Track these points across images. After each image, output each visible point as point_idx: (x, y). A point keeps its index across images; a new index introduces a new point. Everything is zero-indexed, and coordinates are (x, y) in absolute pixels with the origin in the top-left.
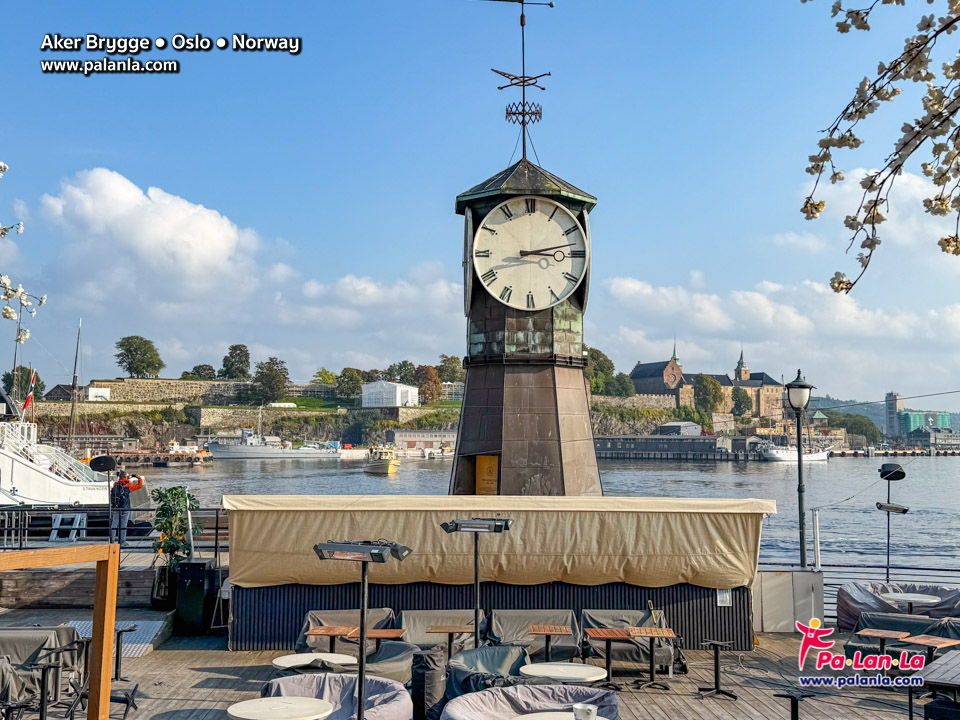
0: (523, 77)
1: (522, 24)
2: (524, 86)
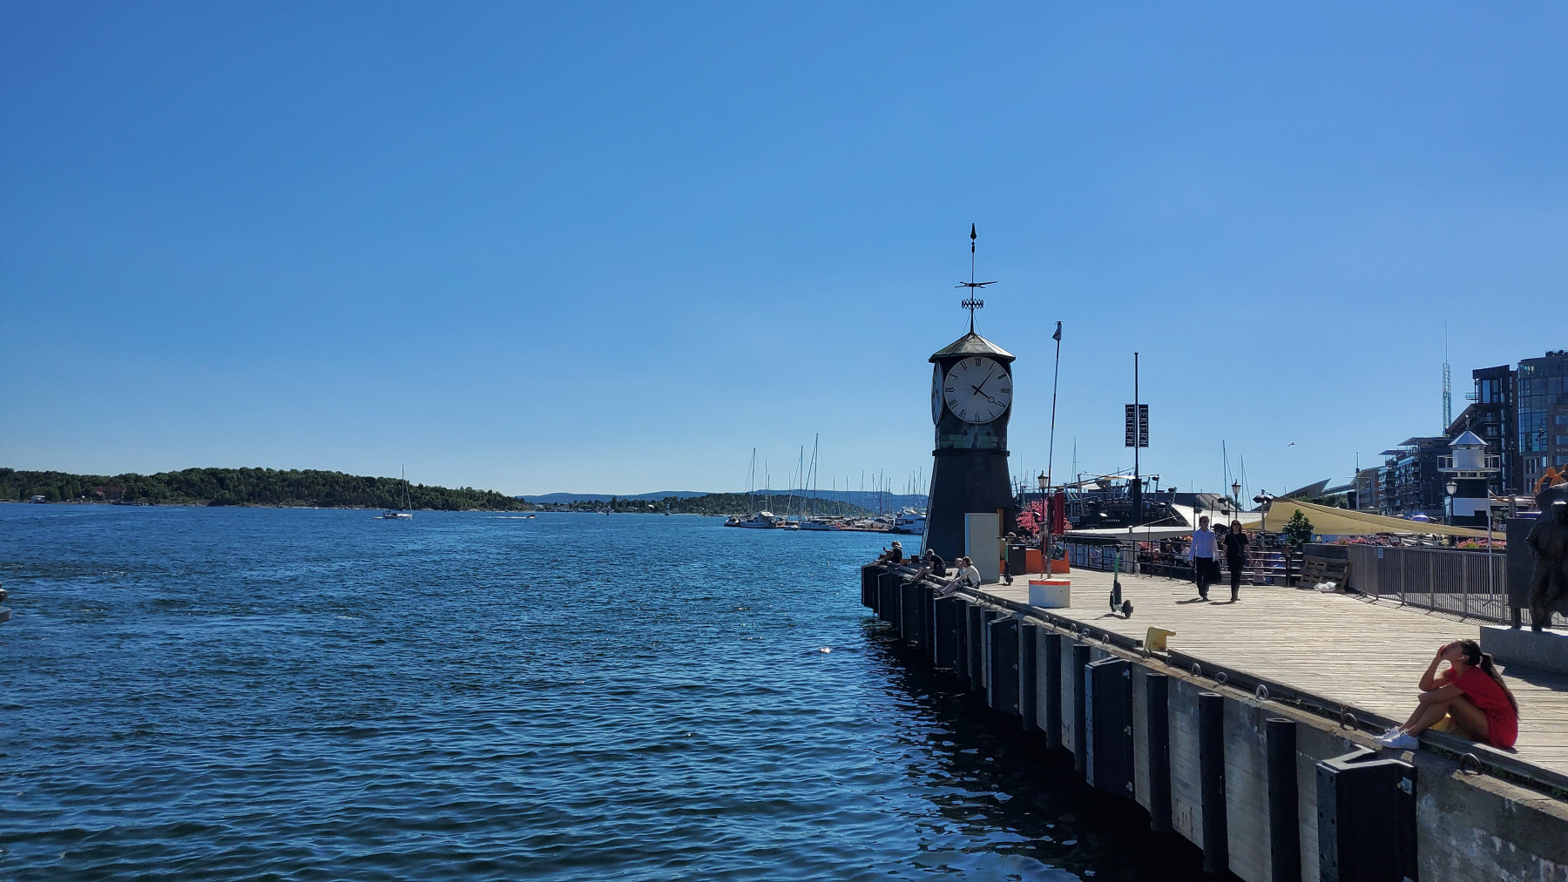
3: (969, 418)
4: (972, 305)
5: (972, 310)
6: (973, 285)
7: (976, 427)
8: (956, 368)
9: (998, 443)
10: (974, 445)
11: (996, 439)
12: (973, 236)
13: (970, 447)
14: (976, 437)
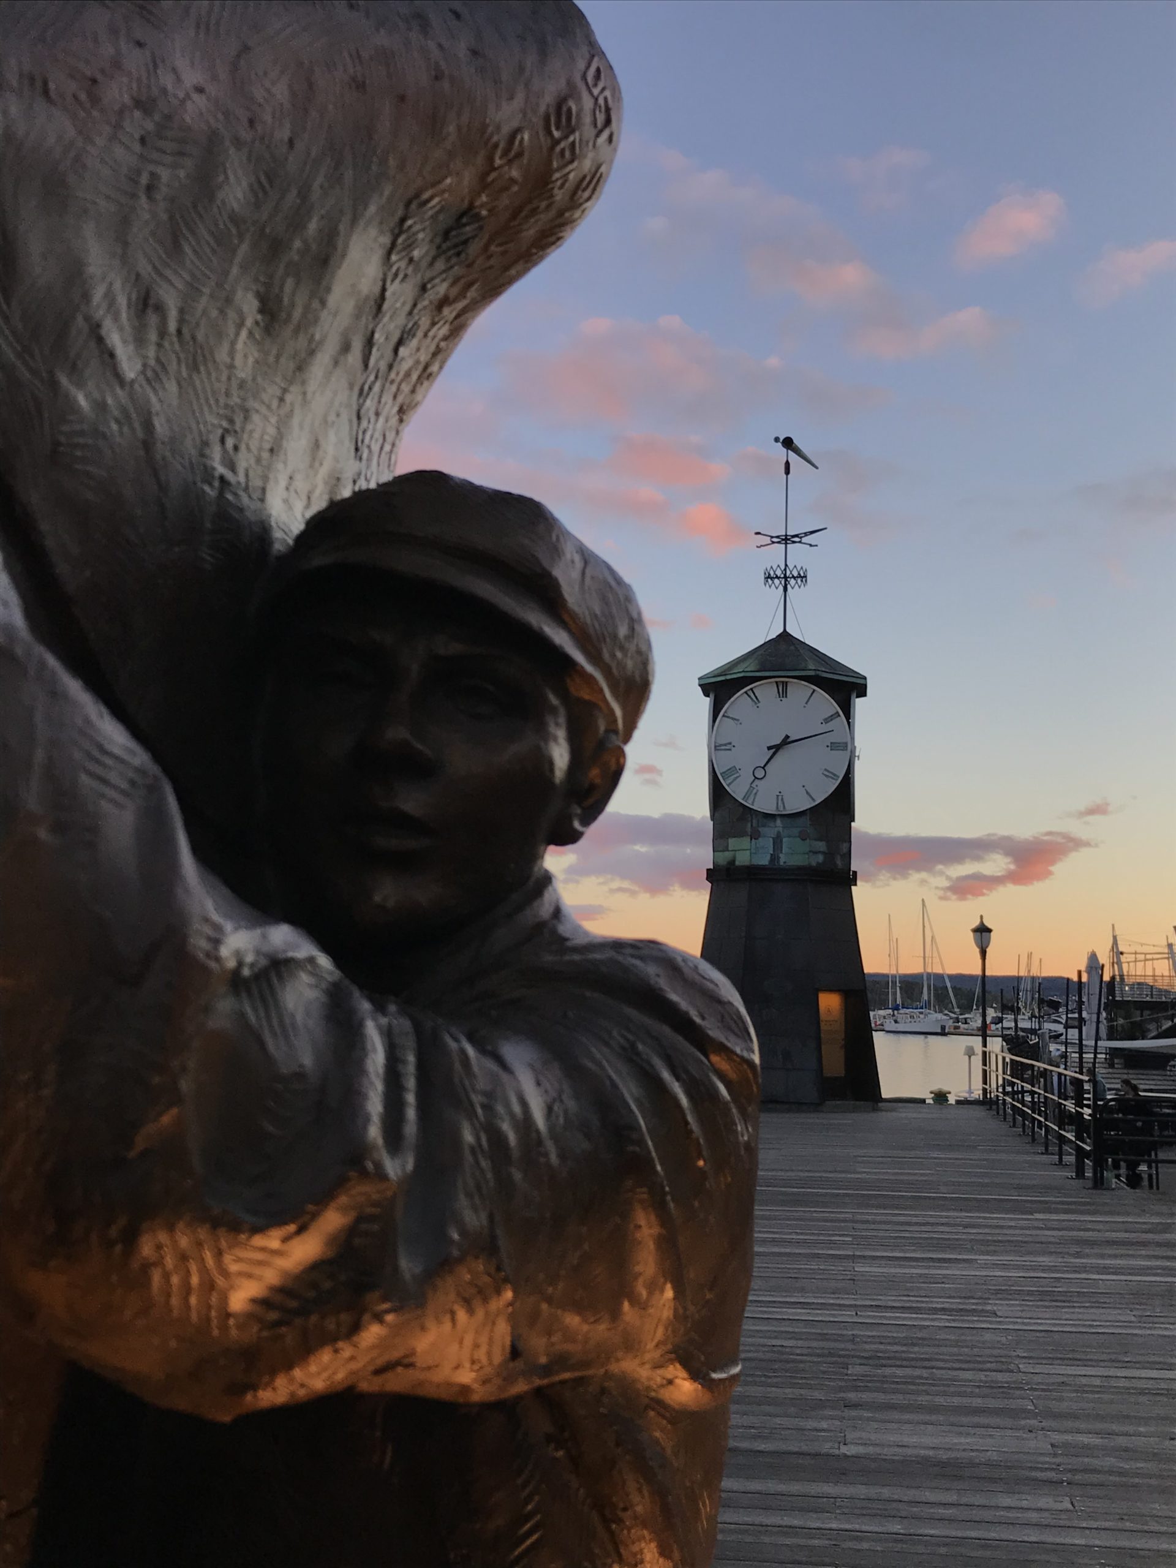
0: (786, 535)
1: (787, 472)
2: (786, 544)
3: (764, 803)
5: (785, 589)
6: (786, 540)
7: (779, 822)
8: (739, 703)
9: (830, 855)
10: (774, 858)
11: (821, 846)
13: (764, 860)
14: (777, 842)
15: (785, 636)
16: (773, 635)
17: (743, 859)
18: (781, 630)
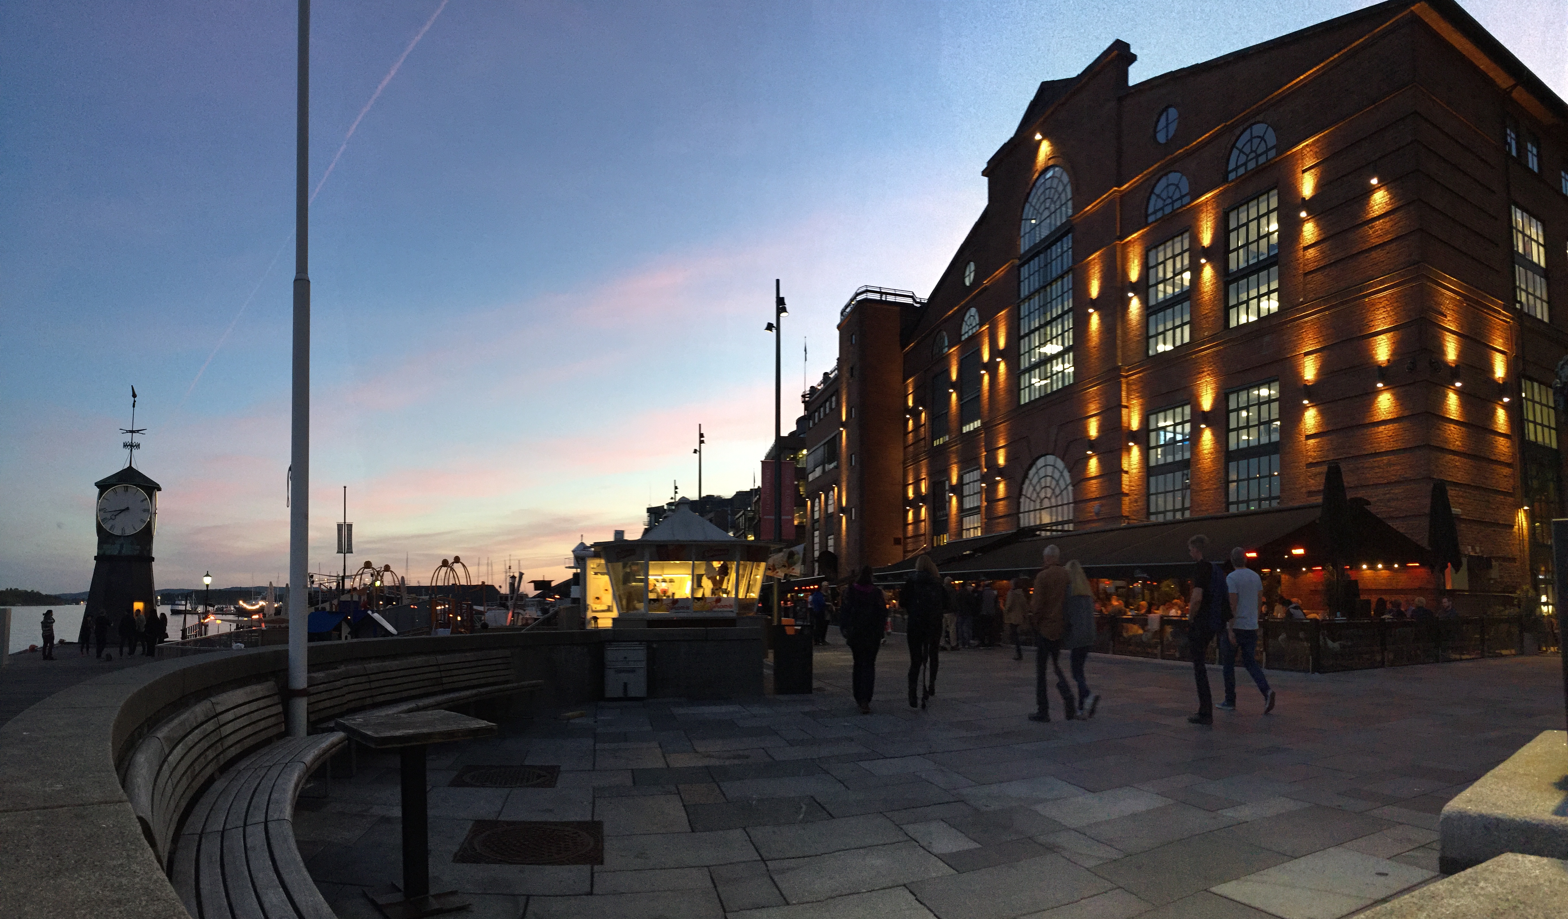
1: (134, 406)
3: (117, 532)
4: (131, 446)
5: (131, 450)
6: (132, 432)
7: (123, 539)
8: (110, 492)
9: (144, 552)
10: (120, 552)
11: (140, 548)
12: (134, 396)
13: (116, 553)
14: (122, 545)
15: (130, 467)
16: (126, 467)
17: (108, 553)
18: (128, 465)
